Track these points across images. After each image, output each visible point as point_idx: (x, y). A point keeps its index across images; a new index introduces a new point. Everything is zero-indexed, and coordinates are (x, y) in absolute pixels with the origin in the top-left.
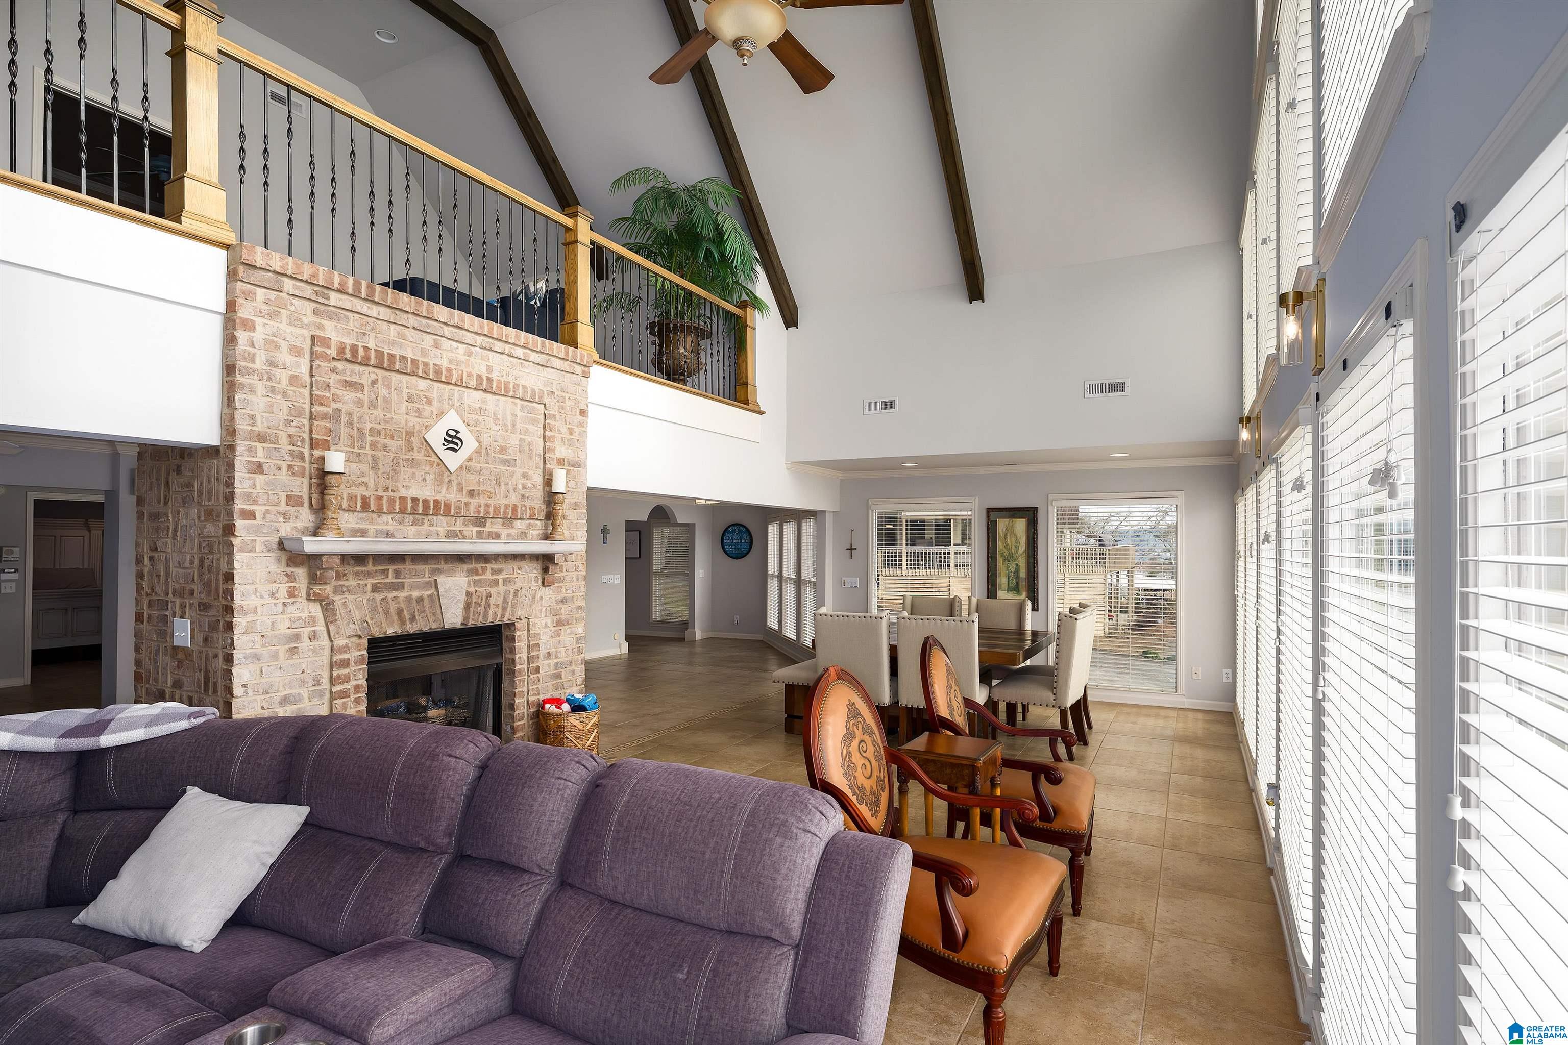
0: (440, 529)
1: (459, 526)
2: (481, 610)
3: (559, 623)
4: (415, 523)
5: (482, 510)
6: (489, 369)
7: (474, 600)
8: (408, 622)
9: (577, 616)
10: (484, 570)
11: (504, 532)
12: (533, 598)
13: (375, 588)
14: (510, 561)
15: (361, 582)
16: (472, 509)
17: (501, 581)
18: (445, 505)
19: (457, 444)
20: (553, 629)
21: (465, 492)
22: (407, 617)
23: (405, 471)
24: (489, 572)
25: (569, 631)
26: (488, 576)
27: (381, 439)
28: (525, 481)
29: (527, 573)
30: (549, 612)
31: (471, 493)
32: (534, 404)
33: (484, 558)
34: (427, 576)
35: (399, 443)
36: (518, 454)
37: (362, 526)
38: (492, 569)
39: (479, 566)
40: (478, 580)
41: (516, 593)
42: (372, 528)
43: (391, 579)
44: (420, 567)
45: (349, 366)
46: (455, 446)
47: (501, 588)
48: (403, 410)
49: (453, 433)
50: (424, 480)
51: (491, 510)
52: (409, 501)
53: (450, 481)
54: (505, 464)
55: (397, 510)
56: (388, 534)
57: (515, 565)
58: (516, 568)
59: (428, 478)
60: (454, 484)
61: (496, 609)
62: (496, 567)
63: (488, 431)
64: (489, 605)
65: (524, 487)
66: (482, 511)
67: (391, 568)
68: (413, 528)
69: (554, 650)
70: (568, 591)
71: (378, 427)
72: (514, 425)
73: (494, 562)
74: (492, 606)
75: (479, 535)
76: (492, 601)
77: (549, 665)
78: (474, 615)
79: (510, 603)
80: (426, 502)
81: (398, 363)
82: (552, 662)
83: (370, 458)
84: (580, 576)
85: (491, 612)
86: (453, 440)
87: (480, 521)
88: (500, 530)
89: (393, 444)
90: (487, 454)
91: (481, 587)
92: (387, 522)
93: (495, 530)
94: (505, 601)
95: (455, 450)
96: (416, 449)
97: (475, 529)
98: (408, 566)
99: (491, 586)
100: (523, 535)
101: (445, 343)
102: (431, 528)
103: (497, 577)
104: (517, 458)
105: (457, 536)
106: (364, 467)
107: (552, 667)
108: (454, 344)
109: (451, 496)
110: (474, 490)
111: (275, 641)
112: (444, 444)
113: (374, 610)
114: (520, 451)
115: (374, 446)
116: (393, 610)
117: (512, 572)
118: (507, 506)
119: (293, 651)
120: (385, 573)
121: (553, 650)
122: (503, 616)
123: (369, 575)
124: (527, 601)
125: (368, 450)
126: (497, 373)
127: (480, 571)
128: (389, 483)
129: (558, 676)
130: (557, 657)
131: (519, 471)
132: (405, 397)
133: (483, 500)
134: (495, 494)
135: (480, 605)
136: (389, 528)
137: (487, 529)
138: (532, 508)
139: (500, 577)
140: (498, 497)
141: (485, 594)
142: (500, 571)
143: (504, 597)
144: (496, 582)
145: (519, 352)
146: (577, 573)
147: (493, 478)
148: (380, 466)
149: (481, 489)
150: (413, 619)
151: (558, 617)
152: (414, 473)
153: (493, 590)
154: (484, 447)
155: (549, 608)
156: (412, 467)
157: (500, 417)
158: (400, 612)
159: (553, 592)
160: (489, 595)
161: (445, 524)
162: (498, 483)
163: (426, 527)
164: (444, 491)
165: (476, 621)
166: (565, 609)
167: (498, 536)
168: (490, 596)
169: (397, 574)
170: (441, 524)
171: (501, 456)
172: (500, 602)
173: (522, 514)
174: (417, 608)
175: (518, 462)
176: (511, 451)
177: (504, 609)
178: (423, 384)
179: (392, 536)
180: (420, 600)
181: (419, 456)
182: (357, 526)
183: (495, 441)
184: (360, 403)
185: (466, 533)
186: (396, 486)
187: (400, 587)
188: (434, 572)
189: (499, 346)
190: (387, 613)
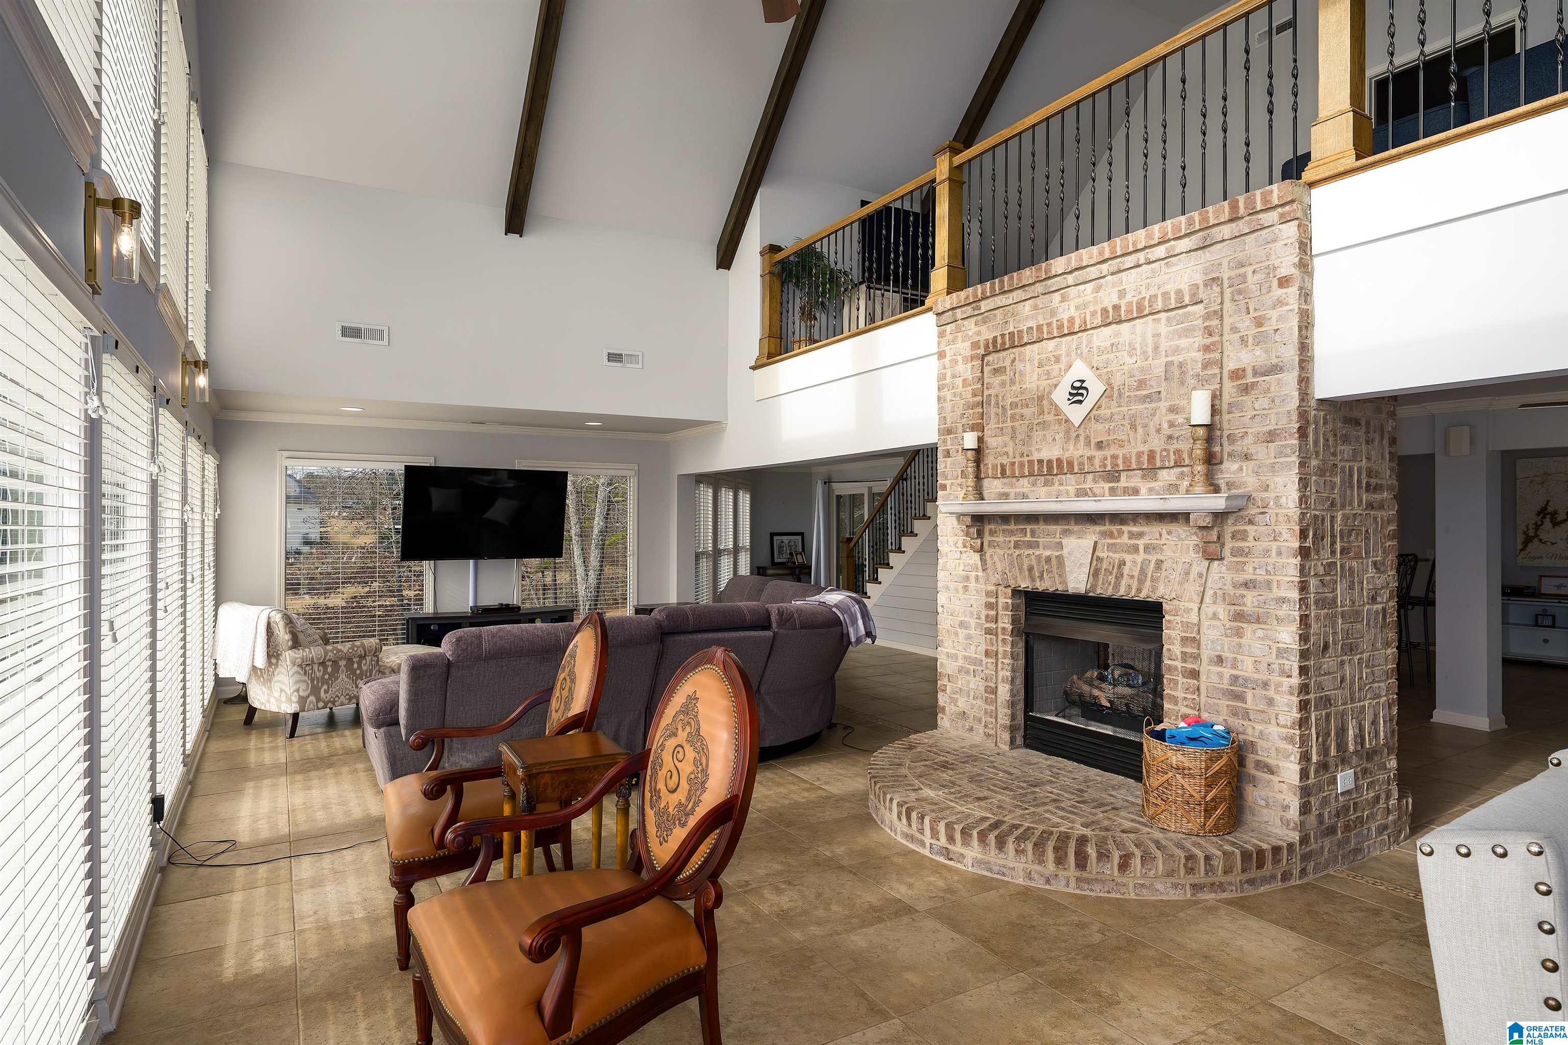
0: (1069, 488)
1: (1089, 484)
2: (1112, 579)
3: (1239, 617)
4: (1046, 484)
5: (1108, 462)
6: (1122, 294)
7: (1104, 566)
8: (1038, 580)
9: (1281, 613)
10: (1121, 533)
11: (1144, 487)
12: (1187, 573)
13: (1017, 545)
14: (1155, 523)
15: (1007, 539)
16: (1097, 462)
17: (1141, 548)
18: (1068, 463)
19: (1082, 395)
20: (1229, 624)
21: (1093, 444)
22: (1037, 574)
23: (1038, 435)
24: (1126, 536)
25: (1260, 633)
26: (1125, 539)
27: (1018, 411)
28: (1172, 417)
29: (1180, 539)
30: (1219, 599)
31: (1100, 445)
32: (1189, 308)
33: (1118, 518)
34: (1058, 536)
35: (1033, 410)
36: (1164, 384)
37: (1006, 490)
38: (1129, 532)
39: (1114, 528)
40: (1112, 544)
41: (1159, 563)
42: (1012, 491)
43: (1028, 538)
44: (1052, 528)
45: (995, 355)
46: (1080, 398)
47: (1141, 557)
48: (1035, 376)
49: (1078, 384)
50: (1054, 439)
51: (1120, 461)
52: (1036, 463)
53: (1078, 436)
54: (1144, 402)
55: (1027, 474)
56: (1025, 496)
57: (1163, 528)
58: (1164, 532)
59: (1057, 437)
60: (1082, 438)
61: (1131, 581)
62: (1135, 529)
63: (1122, 367)
64: (1122, 575)
65: (1172, 425)
66: (1109, 464)
67: (1029, 528)
68: (1045, 489)
69: (1232, 656)
70: (1258, 571)
71: (1017, 400)
72: (1156, 348)
73: (1132, 524)
74: (1125, 576)
75: (1113, 492)
76: (1126, 570)
77: (1220, 676)
78: (1103, 584)
79: (1149, 576)
80: (1050, 462)
81: (1025, 336)
82: (1227, 672)
83: (1010, 429)
84: (1283, 550)
85: (1124, 582)
86: (1078, 392)
87: (1112, 476)
88: (1139, 485)
89: (1026, 412)
90: (1120, 396)
91: (1115, 552)
92: (1024, 485)
93: (1132, 485)
94: (1143, 572)
95: (1080, 402)
96: (1046, 411)
97: (1107, 486)
98: (1041, 527)
99: (1128, 552)
100: (1173, 488)
101: (1073, 291)
102: (1061, 488)
103: (1136, 542)
104: (1162, 389)
105: (1086, 495)
106: (1007, 438)
107: (1226, 681)
108: (1081, 287)
109: (1077, 451)
110: (1102, 442)
111: (956, 579)
112: (1069, 399)
113: (1012, 564)
114: (1166, 379)
115: (1013, 418)
116: (1025, 567)
117: (1158, 536)
118: (1139, 455)
119: (966, 588)
120: (1024, 532)
121: (1226, 654)
122: (1139, 590)
123: (1011, 533)
124: (1175, 576)
125: (1009, 424)
126: (1133, 293)
127: (1116, 533)
128: (1025, 449)
129: (1240, 697)
130: (1234, 667)
131: (1163, 405)
132: (1037, 365)
133: (1113, 450)
134: (1129, 441)
135: (1111, 573)
136: (1025, 490)
137: (1123, 483)
138: (1178, 452)
139: (1141, 543)
140: (1133, 444)
141: (1117, 561)
142: (1141, 535)
143: (1141, 567)
144: (1135, 549)
145: (1160, 251)
146: (1277, 543)
147: (1126, 422)
148: (1018, 435)
149: (1110, 438)
150: (1041, 577)
151: (1238, 608)
152: (1045, 435)
153: (1128, 558)
154: (1116, 388)
155: (1220, 592)
156: (1044, 429)
157: (1138, 346)
158: (1031, 569)
159: (1228, 569)
160: (1122, 563)
161: (1074, 483)
162: (1134, 427)
163: (1056, 487)
164: (1071, 447)
165: (1104, 590)
166: (1250, 600)
167: (1136, 492)
168: (1124, 564)
169: (1033, 533)
170: (1070, 483)
171: (1138, 393)
172: (1136, 573)
173: (1162, 461)
174: (1046, 567)
175: (1163, 394)
176: (1152, 383)
177: (1141, 582)
178: (1051, 344)
179: (1027, 497)
180: (1048, 560)
181: (1049, 418)
182: (1002, 491)
183: (1131, 377)
184: (1003, 384)
185: (1097, 491)
186: (1031, 451)
187: (1036, 545)
188: (1065, 533)
189: (1130, 261)
190: (1021, 569)
